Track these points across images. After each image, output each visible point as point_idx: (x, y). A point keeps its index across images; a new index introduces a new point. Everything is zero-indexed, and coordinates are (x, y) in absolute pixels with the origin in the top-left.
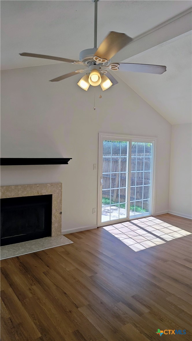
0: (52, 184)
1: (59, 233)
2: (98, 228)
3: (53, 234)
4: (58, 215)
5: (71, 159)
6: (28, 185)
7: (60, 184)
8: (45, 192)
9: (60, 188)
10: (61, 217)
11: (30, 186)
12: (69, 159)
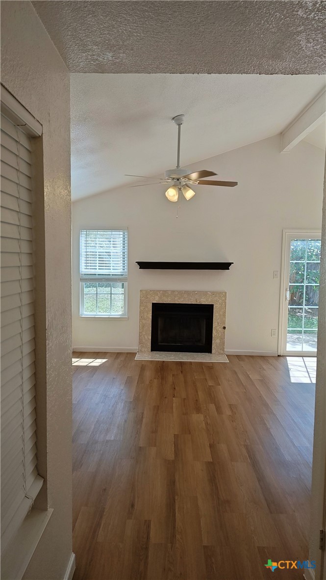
0: (213, 293)
1: (222, 352)
2: (278, 356)
3: (213, 351)
4: (221, 329)
5: (233, 263)
6: (185, 291)
7: (224, 294)
8: (204, 301)
9: (224, 298)
10: (224, 333)
11: (188, 293)
12: (230, 264)
